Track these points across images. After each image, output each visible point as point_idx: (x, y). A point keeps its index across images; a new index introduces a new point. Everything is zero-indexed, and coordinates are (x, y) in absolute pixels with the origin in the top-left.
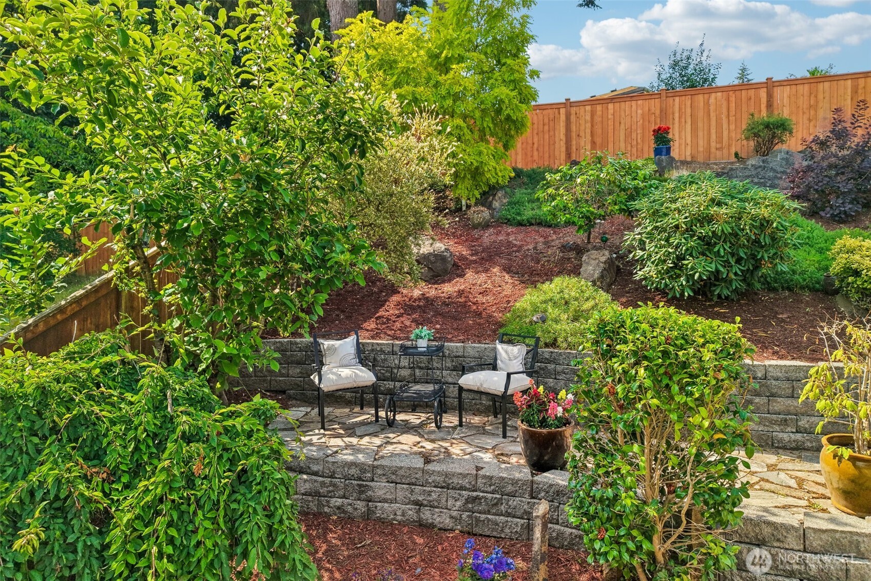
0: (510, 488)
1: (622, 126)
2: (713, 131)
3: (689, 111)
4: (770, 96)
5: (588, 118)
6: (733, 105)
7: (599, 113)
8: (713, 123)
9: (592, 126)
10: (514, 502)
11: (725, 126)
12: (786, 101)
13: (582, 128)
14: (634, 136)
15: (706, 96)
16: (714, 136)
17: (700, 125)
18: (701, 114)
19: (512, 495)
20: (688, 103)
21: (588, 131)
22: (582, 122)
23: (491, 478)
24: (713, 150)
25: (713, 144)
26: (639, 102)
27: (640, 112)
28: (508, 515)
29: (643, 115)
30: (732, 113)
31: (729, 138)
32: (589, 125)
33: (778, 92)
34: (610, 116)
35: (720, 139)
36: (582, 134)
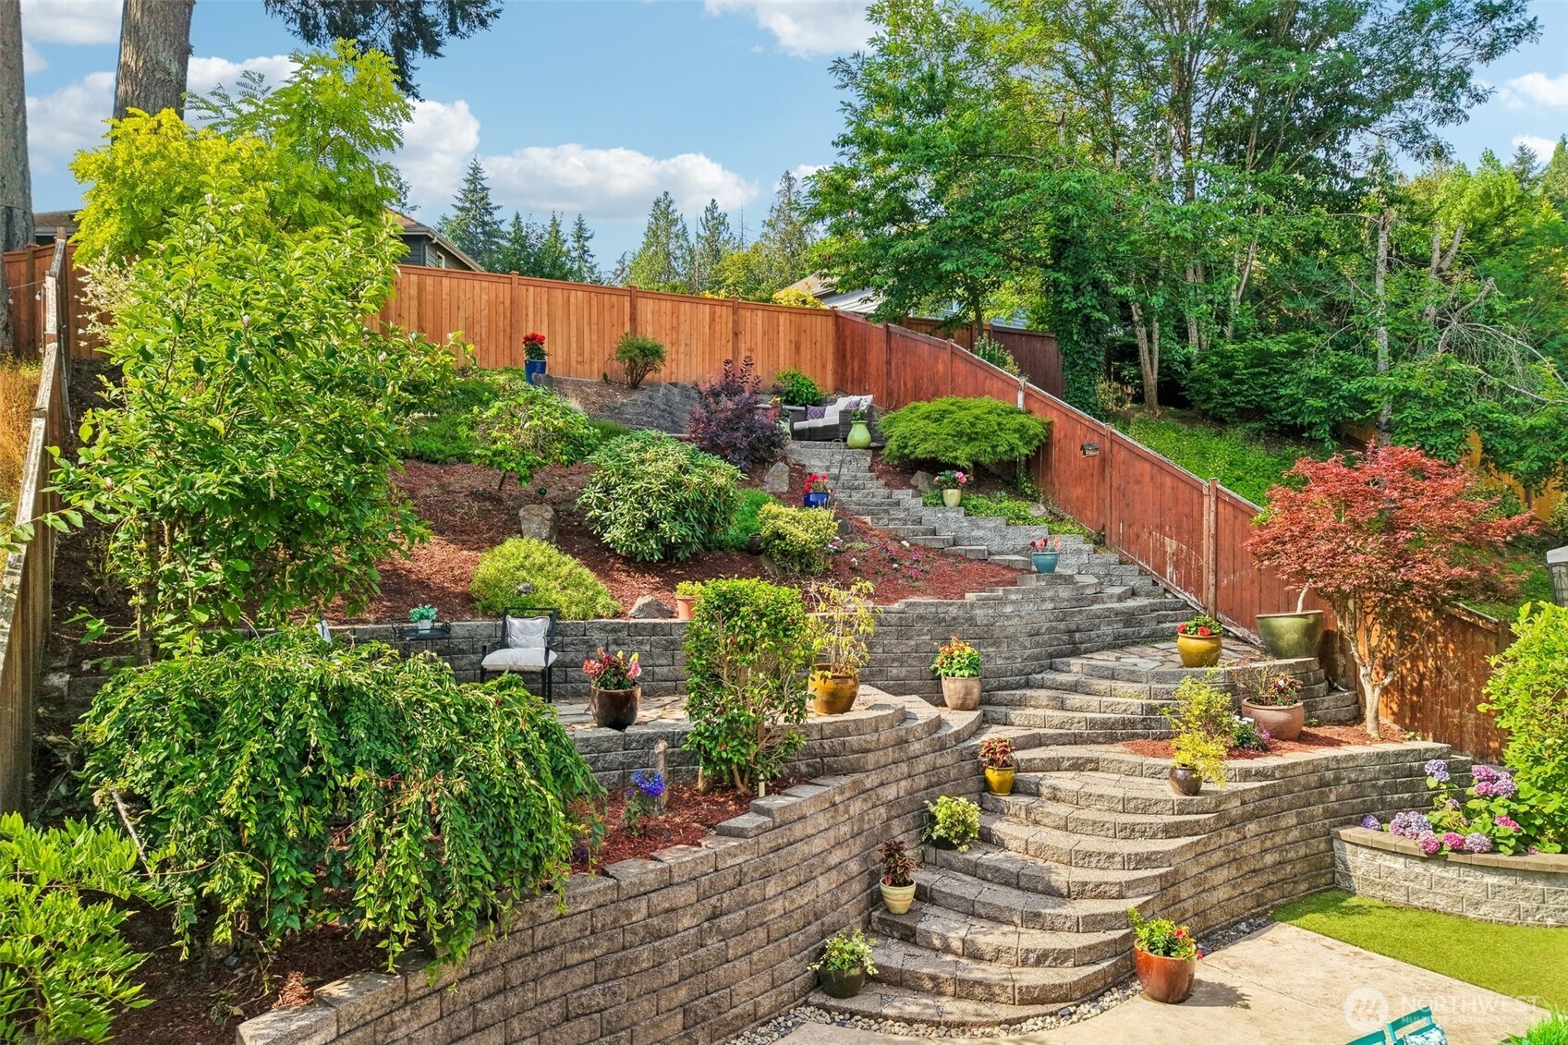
0: (606, 745)
1: (462, 312)
2: (574, 339)
3: (545, 307)
4: (633, 307)
5: (414, 292)
6: (594, 310)
7: (429, 288)
8: (574, 329)
9: (420, 305)
10: (610, 757)
11: (586, 335)
12: (649, 315)
13: (405, 305)
14: (477, 329)
15: (566, 292)
16: (574, 346)
17: (559, 328)
18: (559, 314)
19: (608, 750)
20: (545, 297)
21: (414, 311)
22: (405, 296)
23: (587, 740)
24: (573, 363)
25: (574, 356)
26: (484, 284)
27: (485, 297)
28: (605, 769)
29: (488, 301)
30: (594, 320)
31: (592, 351)
32: (414, 303)
33: (641, 303)
34: (444, 296)
35: (581, 352)
36: (405, 314)
